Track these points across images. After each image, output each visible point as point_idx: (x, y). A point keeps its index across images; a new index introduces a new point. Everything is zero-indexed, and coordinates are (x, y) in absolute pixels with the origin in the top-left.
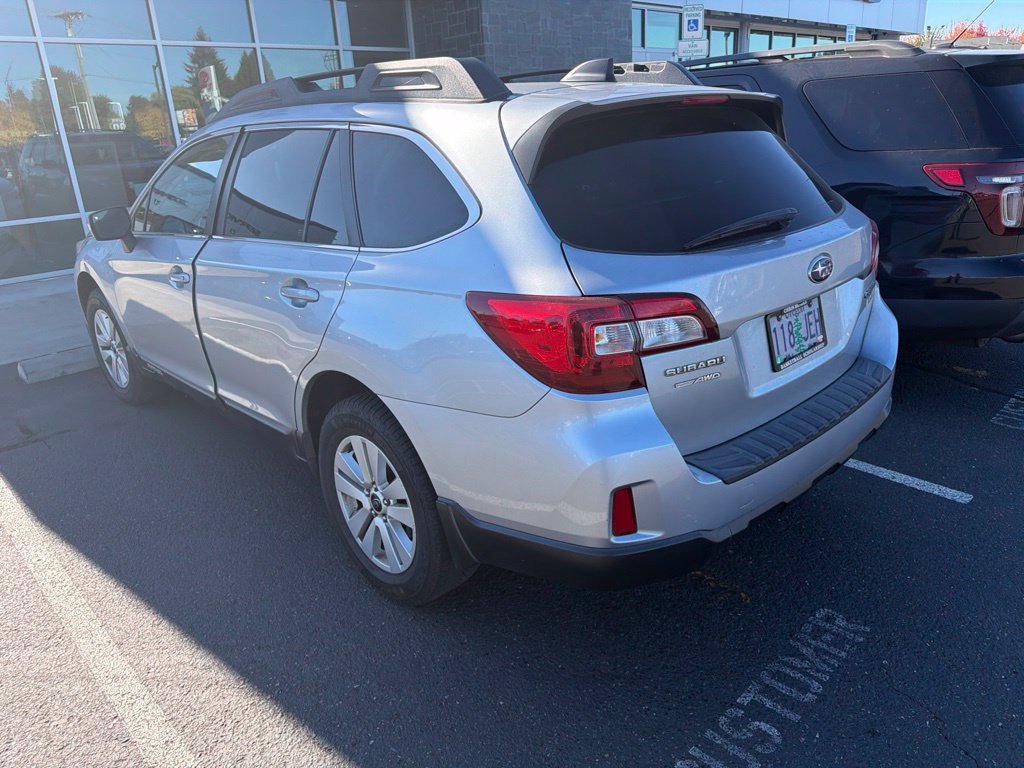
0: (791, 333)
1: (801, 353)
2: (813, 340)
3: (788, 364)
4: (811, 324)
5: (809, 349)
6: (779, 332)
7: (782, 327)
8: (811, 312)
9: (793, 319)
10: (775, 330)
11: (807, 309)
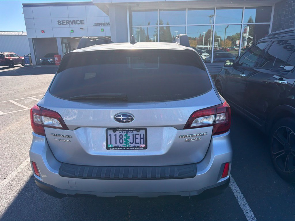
0: (121, 139)
1: (126, 148)
2: (138, 145)
3: (114, 149)
4: (137, 139)
6: (113, 137)
7: (116, 135)
8: (138, 134)
9: (124, 134)
10: (110, 135)
11: (135, 132)
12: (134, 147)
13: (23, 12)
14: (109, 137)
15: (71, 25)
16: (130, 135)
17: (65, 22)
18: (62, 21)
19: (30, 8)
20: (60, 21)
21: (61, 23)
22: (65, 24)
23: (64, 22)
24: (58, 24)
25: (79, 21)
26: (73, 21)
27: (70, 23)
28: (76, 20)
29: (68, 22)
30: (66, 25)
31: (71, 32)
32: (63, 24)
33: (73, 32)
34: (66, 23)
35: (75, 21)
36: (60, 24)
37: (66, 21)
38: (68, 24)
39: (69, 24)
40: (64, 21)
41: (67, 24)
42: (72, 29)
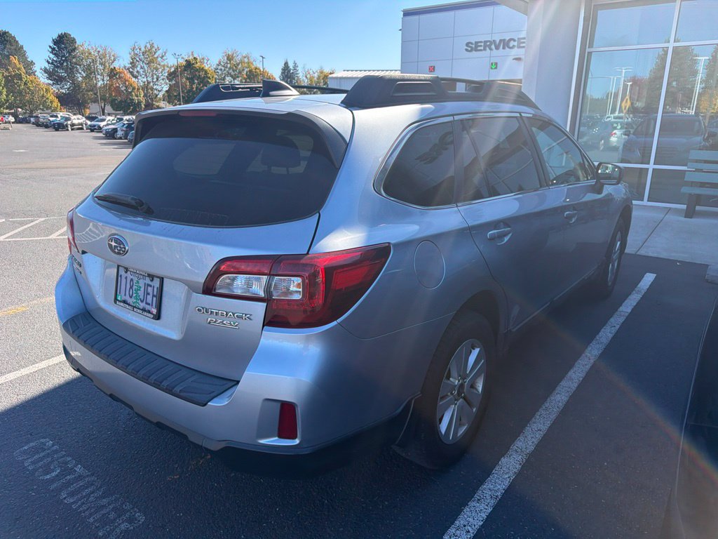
0: (131, 287)
1: (134, 307)
2: (148, 307)
3: (122, 304)
4: (148, 294)
5: (142, 310)
6: (124, 280)
7: (126, 278)
8: (151, 286)
9: (135, 280)
10: (121, 276)
11: (148, 281)
12: (144, 310)
13: (401, 28)
14: (119, 278)
15: (495, 52)
16: (142, 283)
17: (482, 44)
18: (476, 43)
19: (416, 17)
20: (472, 43)
21: (473, 47)
22: (481, 50)
23: (479, 44)
24: (466, 50)
25: (514, 40)
26: (501, 41)
27: (493, 47)
28: (507, 39)
29: (488, 45)
30: (484, 52)
31: (492, 68)
32: (476, 50)
33: (496, 68)
34: (482, 48)
35: (504, 40)
36: (469, 49)
37: (486, 42)
38: (487, 48)
39: (491, 49)
40: (481, 42)
41: (485, 49)
42: (493, 60)
